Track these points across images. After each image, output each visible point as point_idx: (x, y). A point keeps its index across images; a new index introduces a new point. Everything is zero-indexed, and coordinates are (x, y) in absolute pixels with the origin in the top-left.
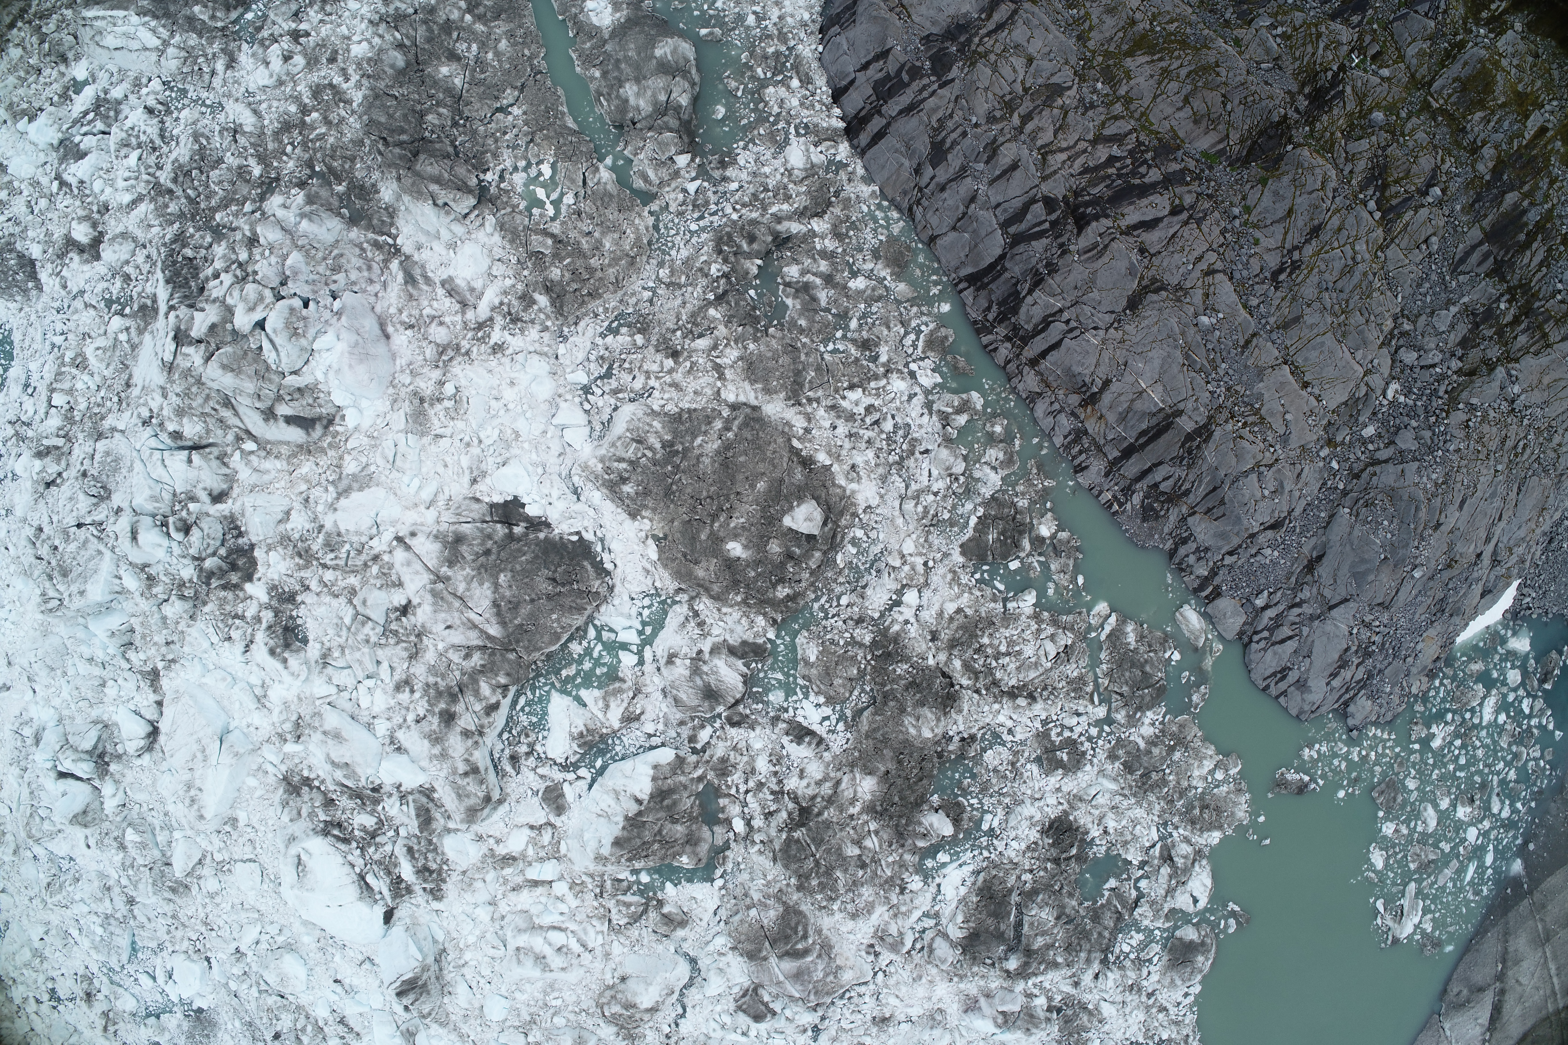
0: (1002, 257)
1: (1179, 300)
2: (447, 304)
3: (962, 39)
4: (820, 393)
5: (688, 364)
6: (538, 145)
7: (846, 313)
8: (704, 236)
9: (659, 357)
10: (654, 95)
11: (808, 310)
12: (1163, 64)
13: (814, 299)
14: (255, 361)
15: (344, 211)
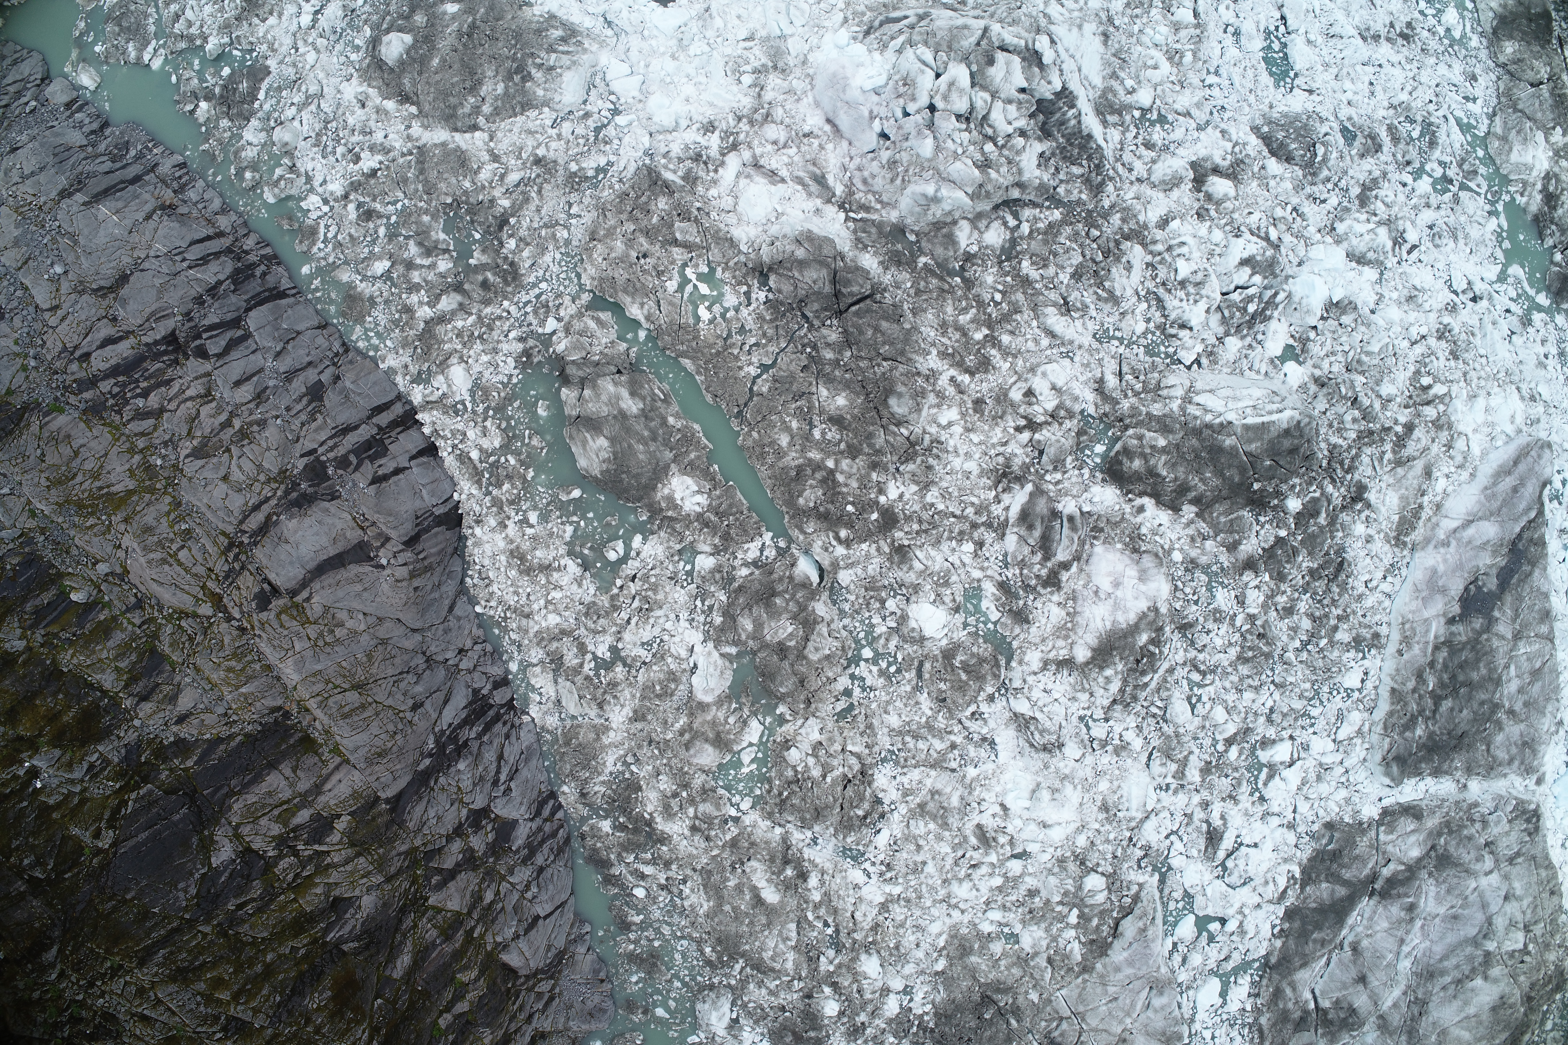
0: (248, 310)
1: (81, 282)
2: (773, 162)
3: (294, 495)
4: (401, 160)
5: (524, 156)
6: (719, 337)
7: (390, 240)
8: (532, 279)
9: (551, 155)
10: (598, 396)
11: (424, 232)
12: (97, 484)
13: (420, 244)
14: (938, 44)
15: (913, 238)
